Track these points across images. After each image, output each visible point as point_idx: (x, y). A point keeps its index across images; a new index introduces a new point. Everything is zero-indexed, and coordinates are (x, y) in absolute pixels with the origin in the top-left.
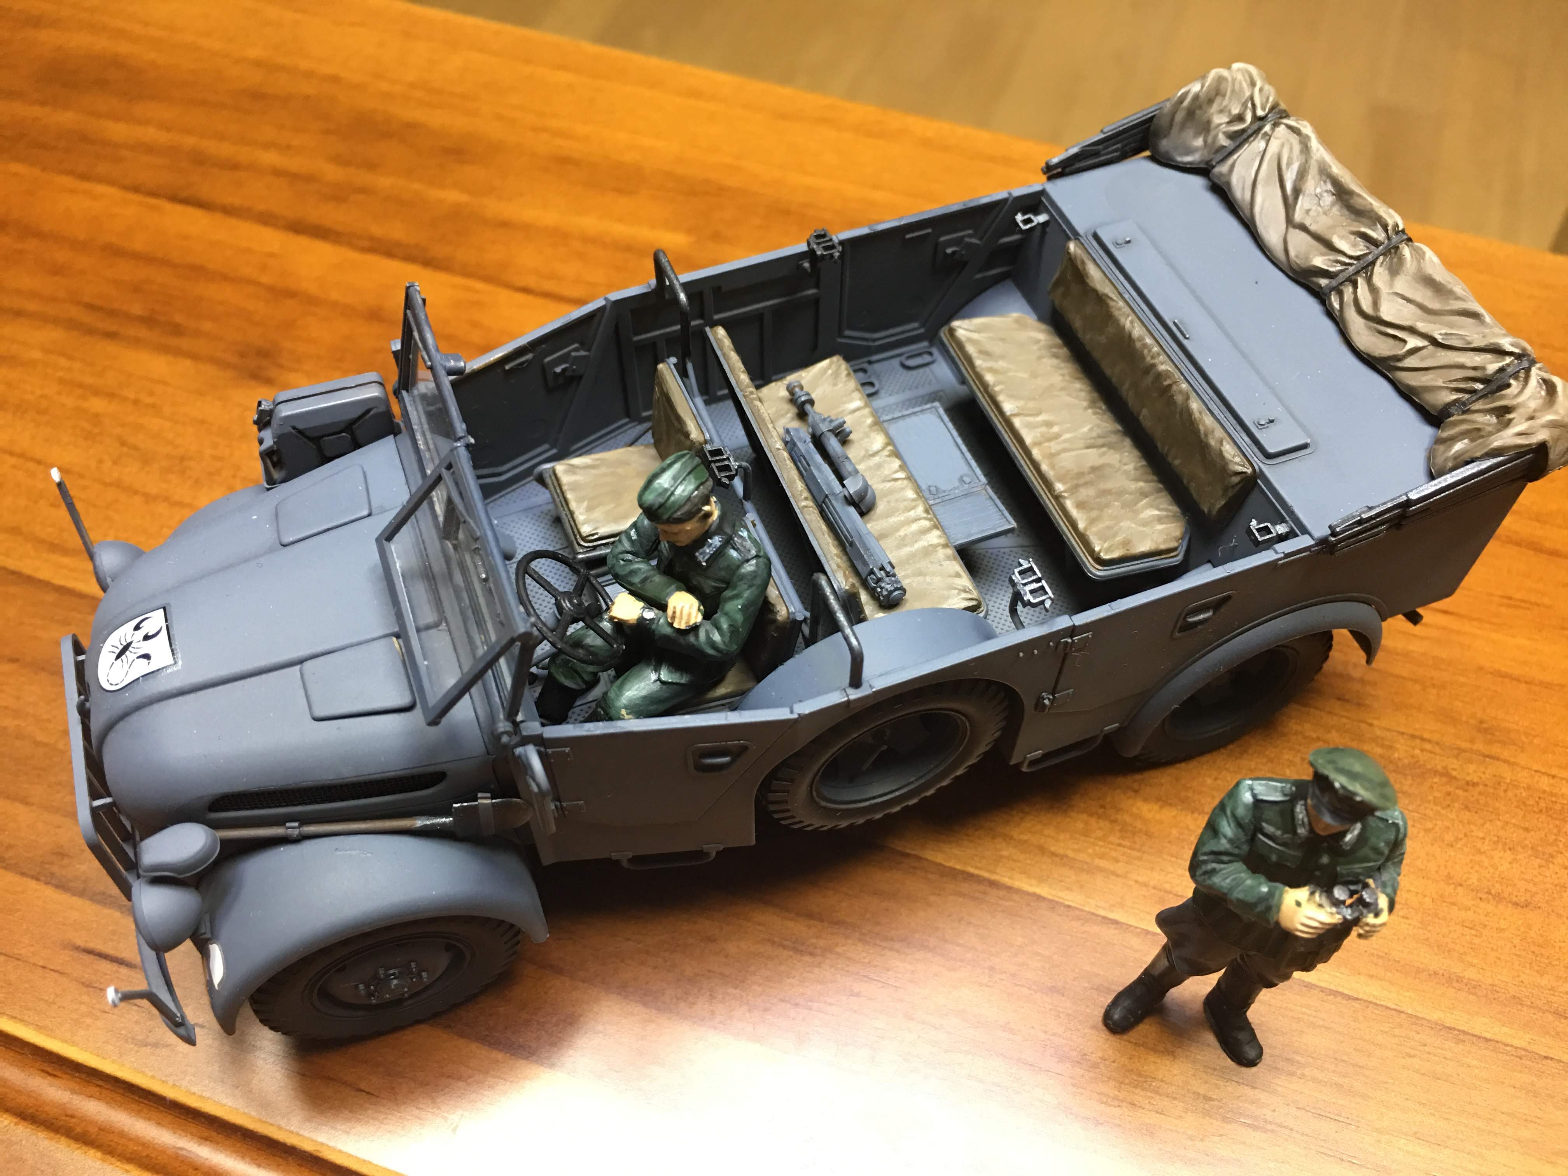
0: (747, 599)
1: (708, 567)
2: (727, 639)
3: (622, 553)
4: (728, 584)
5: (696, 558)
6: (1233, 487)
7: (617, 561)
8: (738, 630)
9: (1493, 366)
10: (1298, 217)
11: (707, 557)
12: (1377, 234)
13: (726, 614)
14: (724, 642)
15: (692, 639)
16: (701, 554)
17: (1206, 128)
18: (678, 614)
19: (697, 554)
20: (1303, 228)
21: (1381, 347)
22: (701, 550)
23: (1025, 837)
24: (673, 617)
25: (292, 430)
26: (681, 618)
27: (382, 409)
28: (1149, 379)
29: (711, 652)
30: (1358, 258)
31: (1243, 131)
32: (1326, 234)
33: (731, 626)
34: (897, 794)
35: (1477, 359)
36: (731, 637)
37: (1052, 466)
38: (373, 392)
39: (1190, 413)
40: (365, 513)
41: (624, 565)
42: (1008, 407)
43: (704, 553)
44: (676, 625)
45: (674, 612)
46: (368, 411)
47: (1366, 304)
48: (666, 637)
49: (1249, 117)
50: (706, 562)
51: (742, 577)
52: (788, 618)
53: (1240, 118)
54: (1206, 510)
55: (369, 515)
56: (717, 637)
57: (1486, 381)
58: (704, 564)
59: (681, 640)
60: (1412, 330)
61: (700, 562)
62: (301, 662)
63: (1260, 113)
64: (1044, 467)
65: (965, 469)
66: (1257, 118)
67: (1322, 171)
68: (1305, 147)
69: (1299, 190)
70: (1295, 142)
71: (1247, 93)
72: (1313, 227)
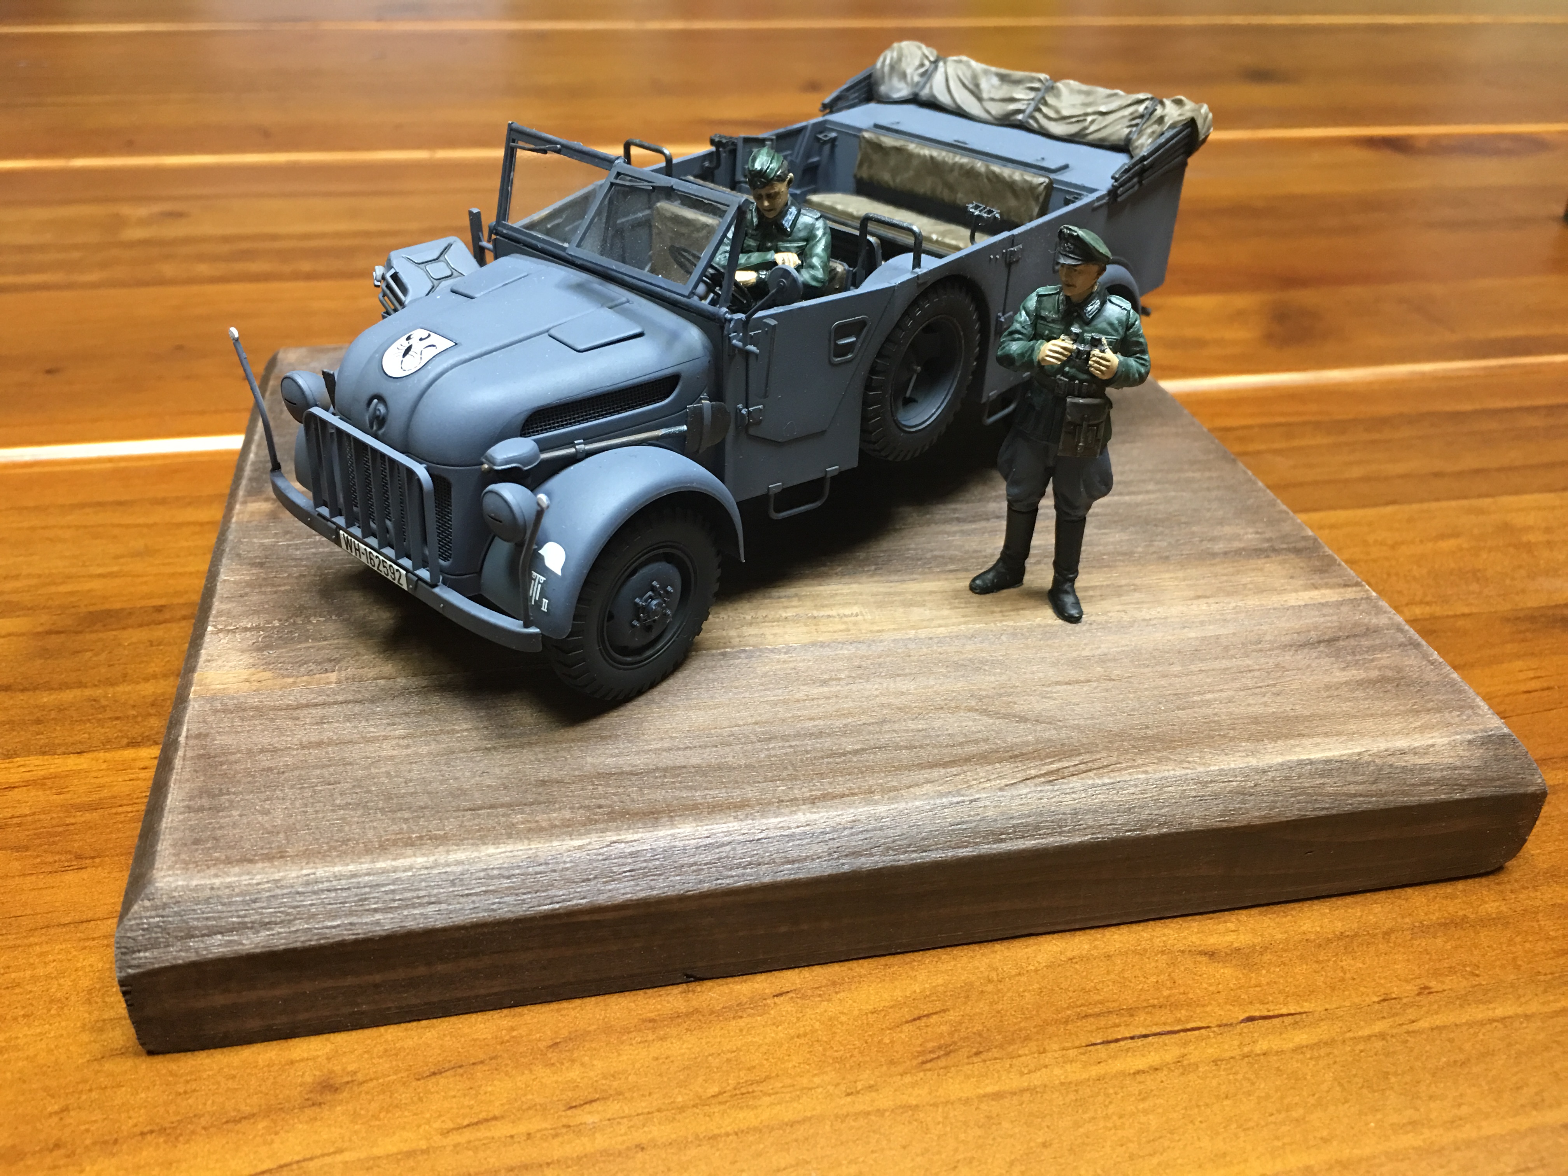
1: (792, 232)
4: (808, 239)
6: (1041, 194)
9: (1141, 108)
10: (985, 95)
11: (790, 224)
12: (1036, 85)
14: (820, 273)
16: (785, 223)
17: (903, 76)
18: (785, 262)
19: (783, 223)
20: (992, 99)
21: (1073, 129)
22: (784, 220)
26: (788, 263)
30: (1033, 99)
31: (927, 71)
32: (1007, 96)
33: (821, 262)
34: (927, 424)
35: (1131, 109)
36: (823, 270)
40: (526, 274)
45: (782, 262)
47: (1052, 114)
49: (927, 63)
50: (790, 228)
51: (818, 229)
53: (922, 65)
55: (529, 274)
56: (815, 272)
57: (1142, 116)
58: (789, 231)
60: (1087, 114)
61: (786, 229)
62: (545, 332)
63: (932, 59)
66: (931, 62)
67: (986, 72)
68: (969, 66)
69: (977, 86)
70: (961, 66)
71: (919, 53)
72: (997, 97)
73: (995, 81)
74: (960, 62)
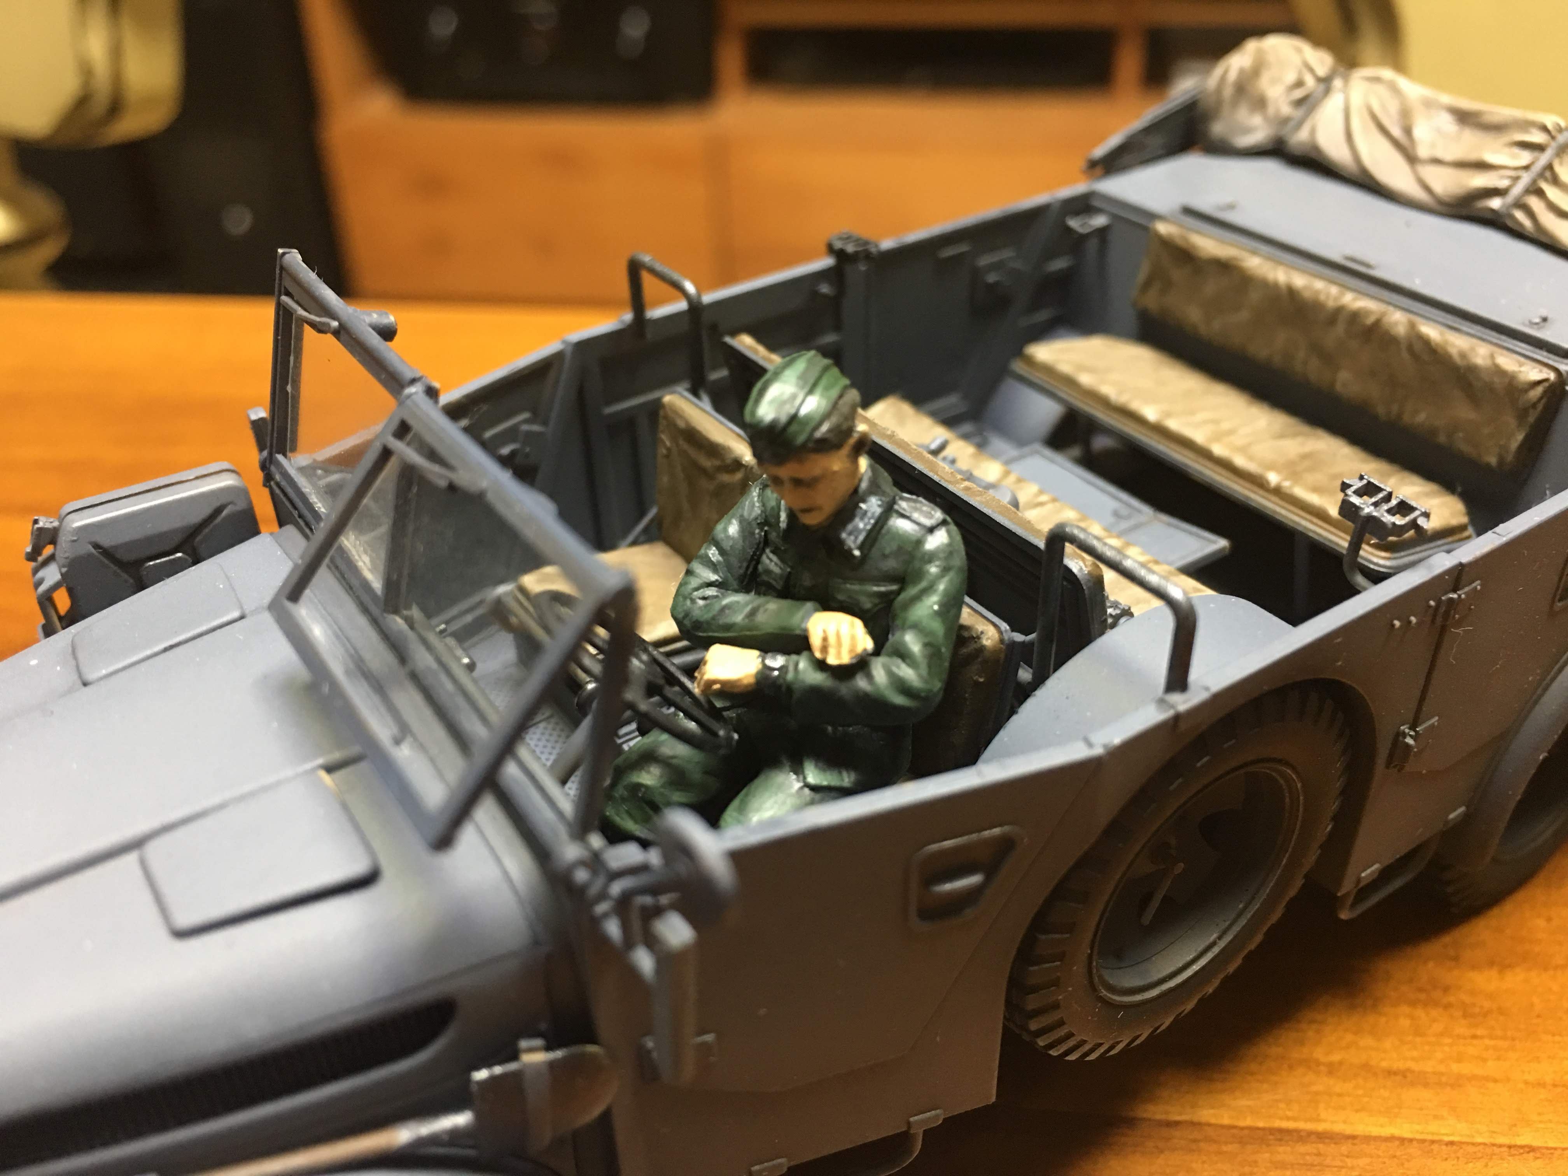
0: (946, 593)
1: (864, 557)
2: (924, 671)
3: (697, 589)
4: (902, 580)
5: (841, 543)
6: (1534, 406)
7: (693, 601)
8: (939, 650)
10: (1423, 151)
11: (861, 538)
13: (916, 627)
14: (920, 676)
15: (861, 683)
16: (850, 534)
17: (1260, 103)
18: (832, 640)
19: (844, 535)
20: (1436, 161)
22: (850, 527)
23: (1336, 1057)
24: (825, 649)
25: (93, 550)
26: (839, 644)
27: (241, 505)
28: (1340, 329)
29: (899, 700)
30: (1527, 168)
31: (1308, 95)
32: (1473, 156)
33: (926, 645)
34: (1196, 967)
36: (930, 666)
37: (1251, 458)
38: (227, 481)
39: (1426, 342)
40: (236, 614)
41: (706, 606)
42: (1151, 413)
43: (856, 531)
44: (832, 660)
45: (825, 639)
46: (218, 511)
48: (815, 691)
49: (1310, 81)
50: (860, 548)
51: (930, 557)
52: (1002, 641)
53: (1299, 84)
54: (1493, 460)
55: (242, 617)
56: (907, 672)
58: (857, 553)
59: (844, 689)
61: (850, 551)
62: (137, 844)
63: (1322, 72)
64: (1240, 461)
65: (1113, 504)
66: (1320, 80)
67: (1429, 104)
68: (1394, 88)
69: (1408, 131)
70: (1380, 89)
71: (1296, 60)
72: (1449, 157)
73: (1447, 122)
74: (1377, 80)
